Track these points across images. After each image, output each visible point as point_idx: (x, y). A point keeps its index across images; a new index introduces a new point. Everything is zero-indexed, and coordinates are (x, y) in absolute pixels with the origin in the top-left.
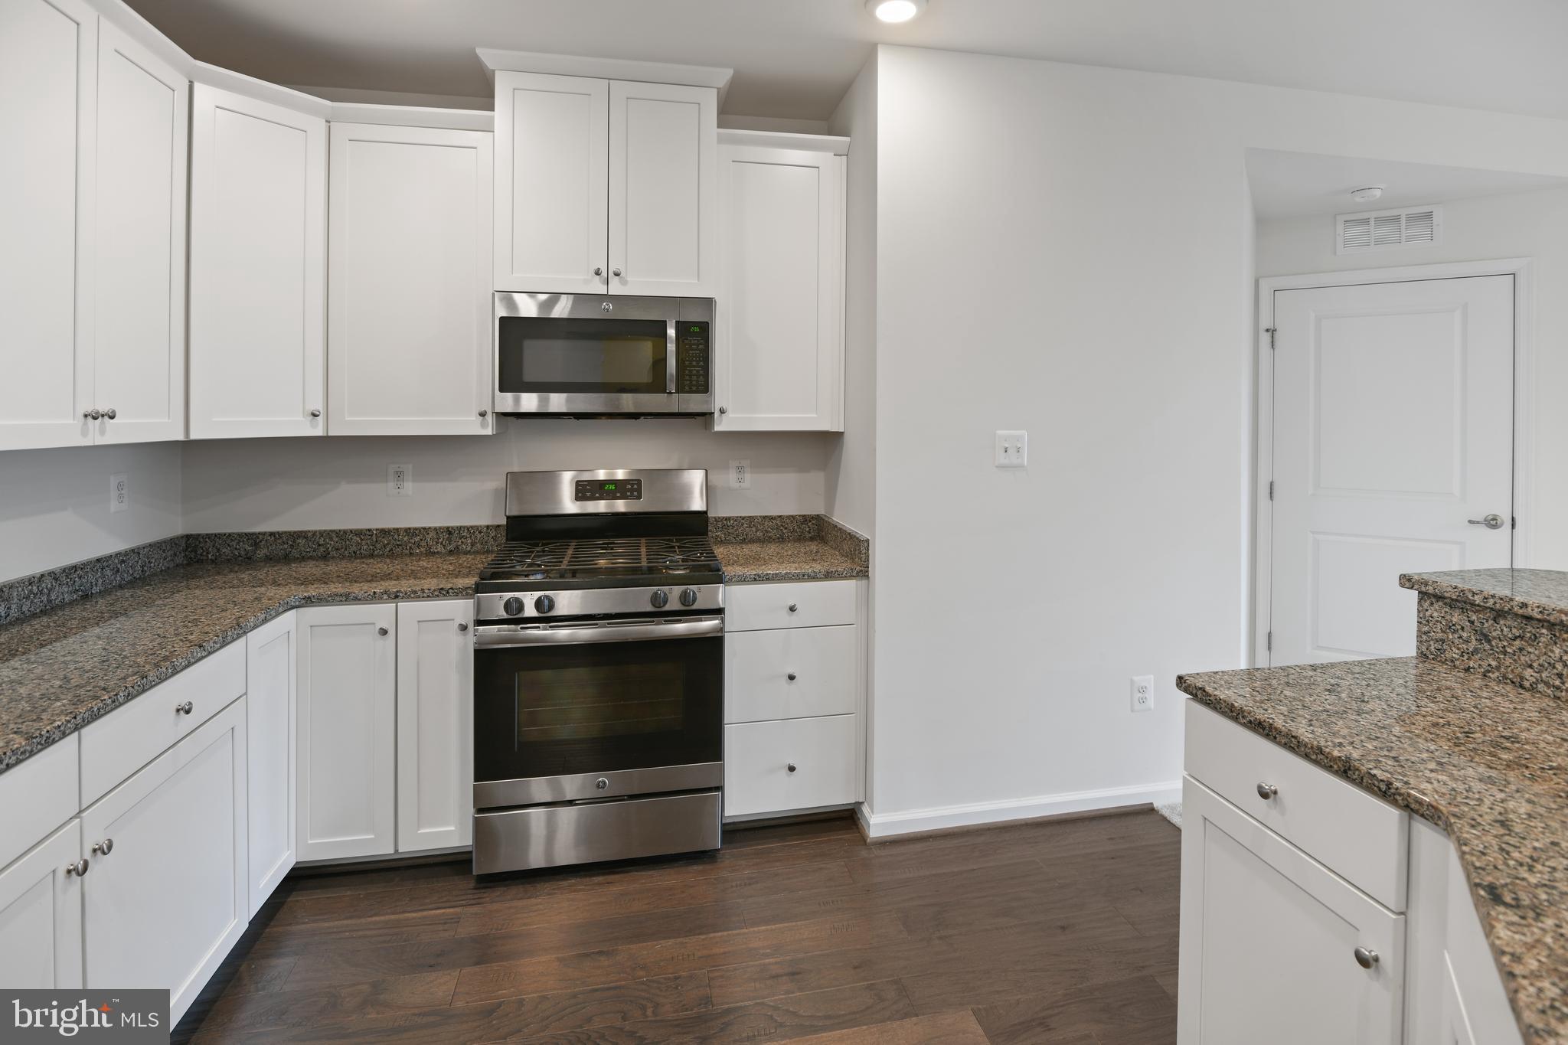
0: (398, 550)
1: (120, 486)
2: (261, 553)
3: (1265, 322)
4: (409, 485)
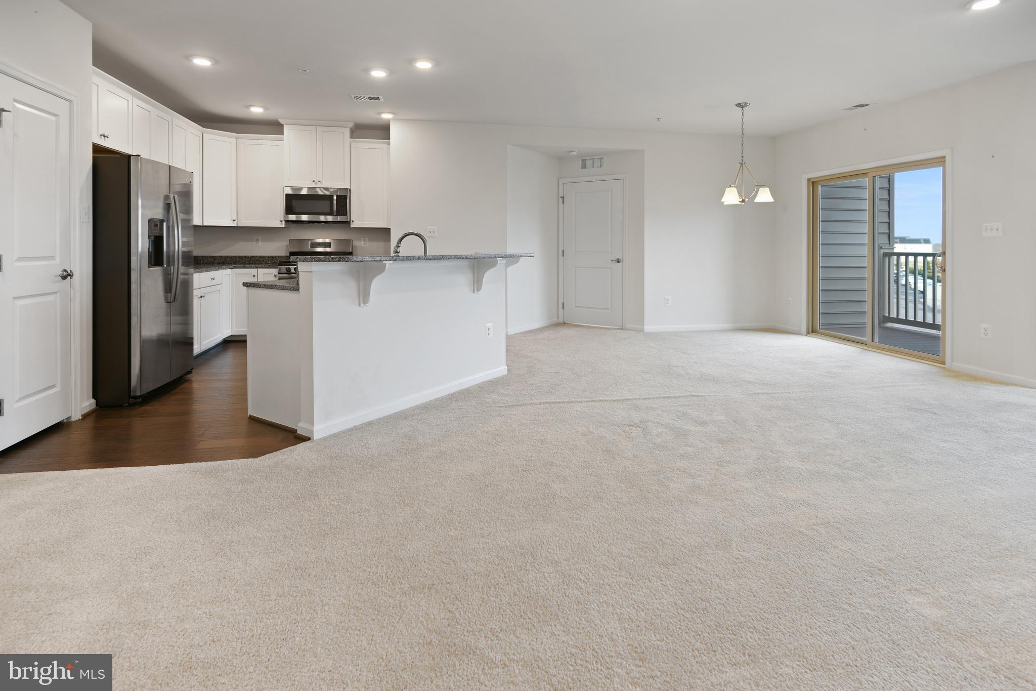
0: (257, 262)
2: (216, 262)
3: (561, 195)
4: (260, 243)
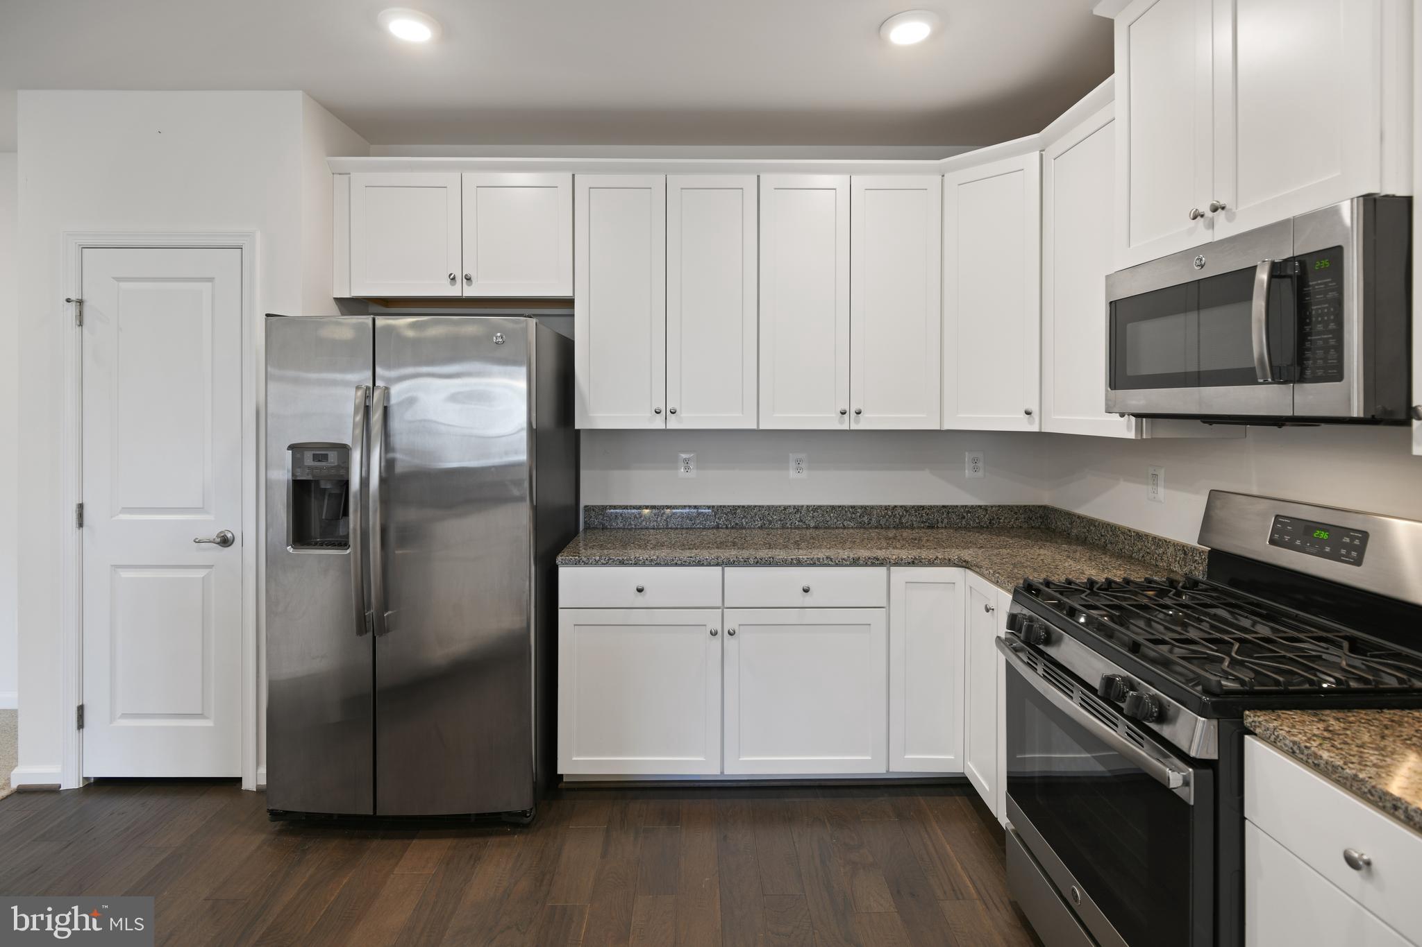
1: (975, 461)
4: (1161, 491)
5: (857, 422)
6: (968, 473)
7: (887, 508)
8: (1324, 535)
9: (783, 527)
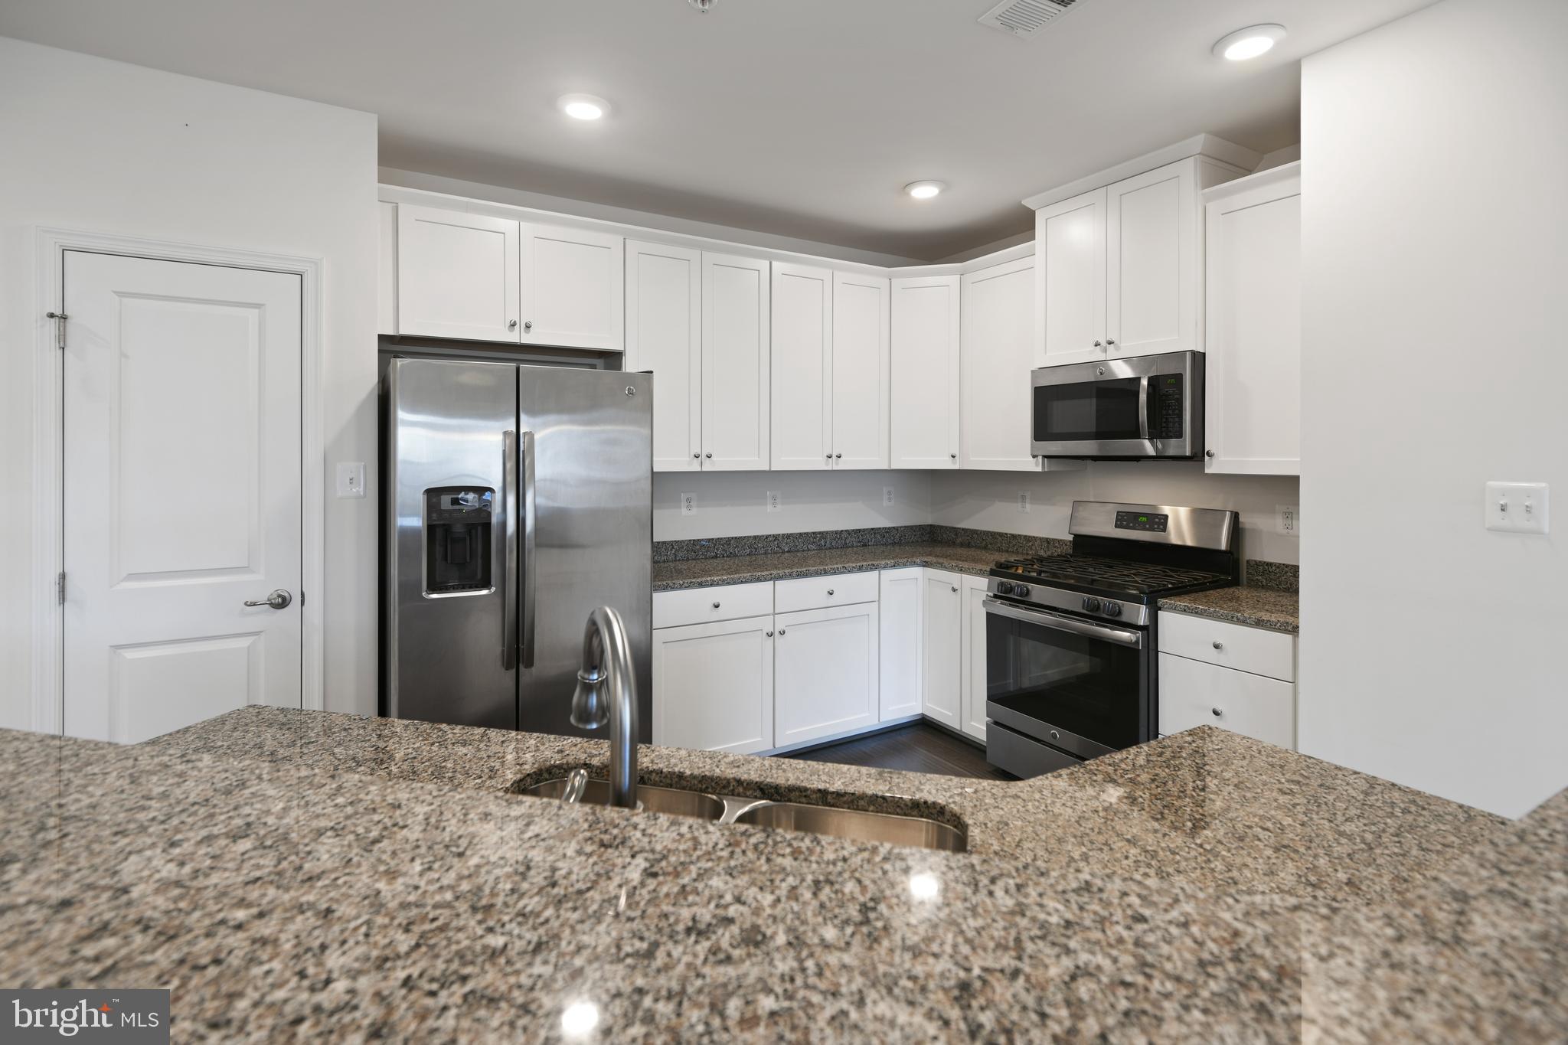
4: (1028, 506)
5: (837, 464)
6: (885, 503)
7: (836, 532)
8: (1144, 519)
9: (766, 553)
